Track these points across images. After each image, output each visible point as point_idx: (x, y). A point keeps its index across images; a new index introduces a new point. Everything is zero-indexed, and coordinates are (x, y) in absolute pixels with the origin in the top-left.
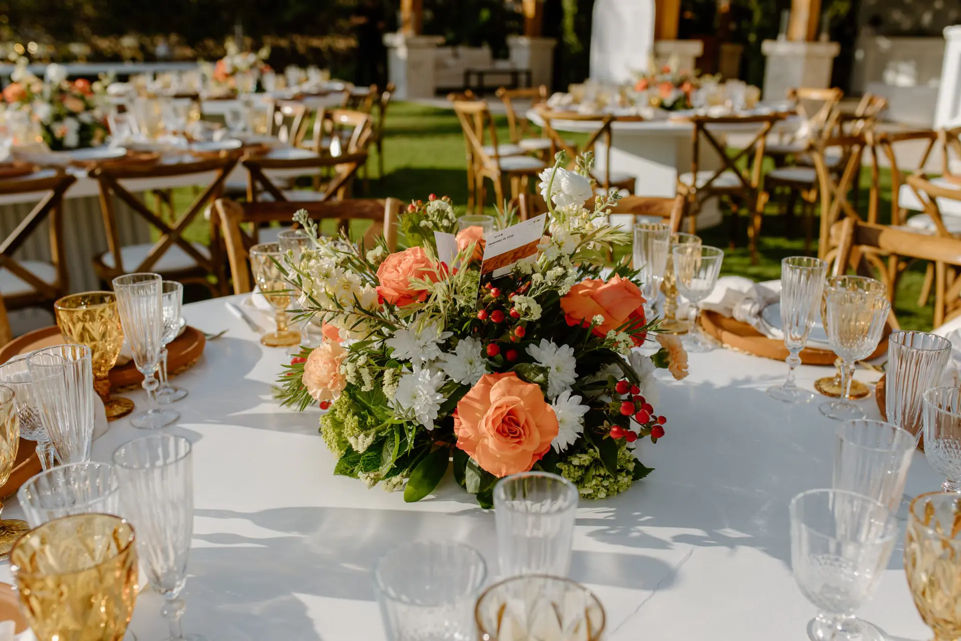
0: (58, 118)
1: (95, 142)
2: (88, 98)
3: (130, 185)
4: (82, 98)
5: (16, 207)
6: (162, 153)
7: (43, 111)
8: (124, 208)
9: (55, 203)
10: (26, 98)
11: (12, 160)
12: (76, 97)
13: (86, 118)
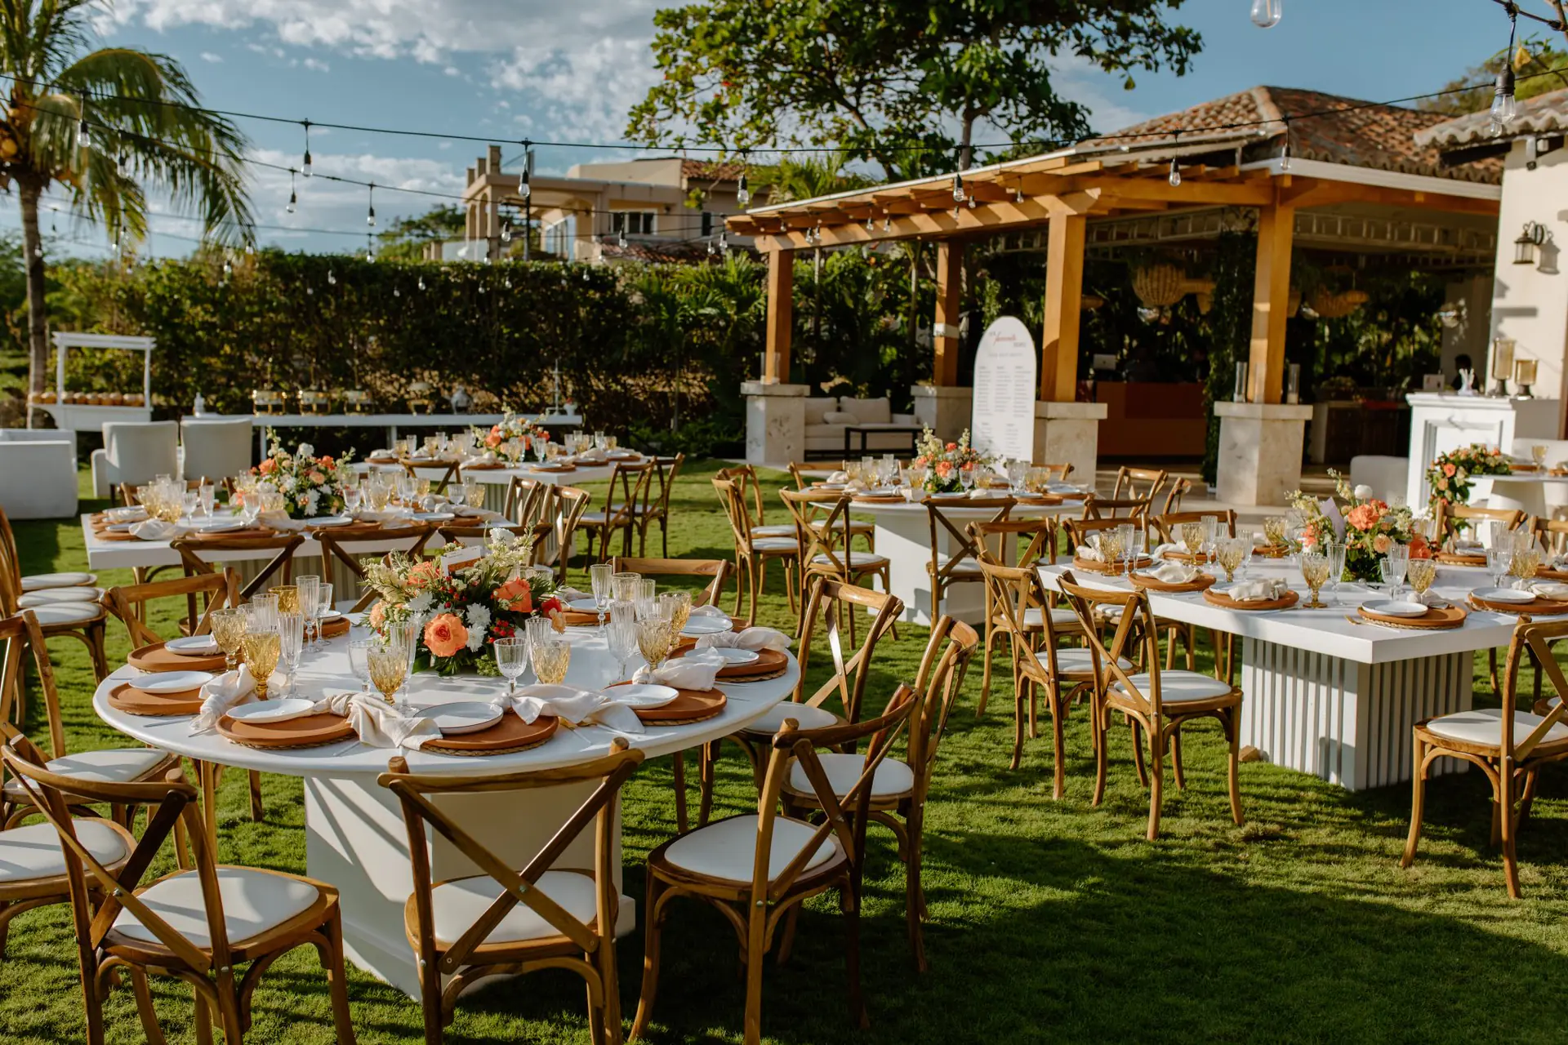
0: (302, 490)
1: (333, 511)
2: (330, 471)
3: (349, 547)
4: (325, 472)
5: (256, 562)
6: (384, 521)
7: (289, 483)
8: (338, 562)
9: (286, 557)
10: (276, 471)
11: (258, 524)
12: (319, 470)
13: (326, 489)
